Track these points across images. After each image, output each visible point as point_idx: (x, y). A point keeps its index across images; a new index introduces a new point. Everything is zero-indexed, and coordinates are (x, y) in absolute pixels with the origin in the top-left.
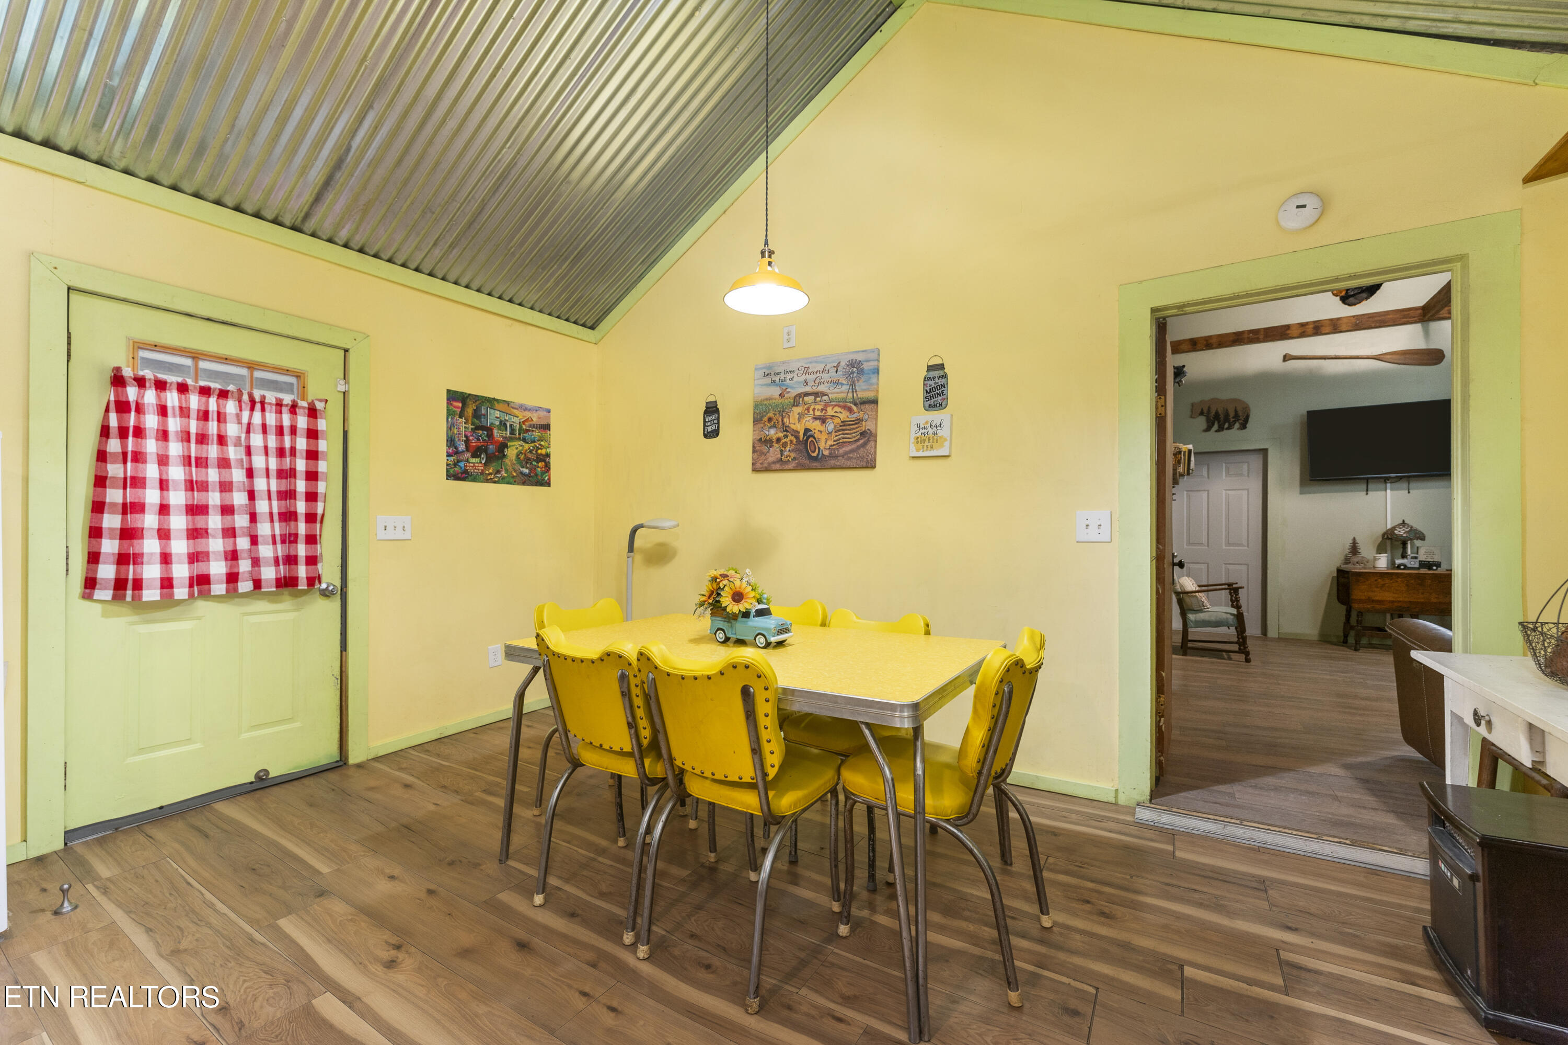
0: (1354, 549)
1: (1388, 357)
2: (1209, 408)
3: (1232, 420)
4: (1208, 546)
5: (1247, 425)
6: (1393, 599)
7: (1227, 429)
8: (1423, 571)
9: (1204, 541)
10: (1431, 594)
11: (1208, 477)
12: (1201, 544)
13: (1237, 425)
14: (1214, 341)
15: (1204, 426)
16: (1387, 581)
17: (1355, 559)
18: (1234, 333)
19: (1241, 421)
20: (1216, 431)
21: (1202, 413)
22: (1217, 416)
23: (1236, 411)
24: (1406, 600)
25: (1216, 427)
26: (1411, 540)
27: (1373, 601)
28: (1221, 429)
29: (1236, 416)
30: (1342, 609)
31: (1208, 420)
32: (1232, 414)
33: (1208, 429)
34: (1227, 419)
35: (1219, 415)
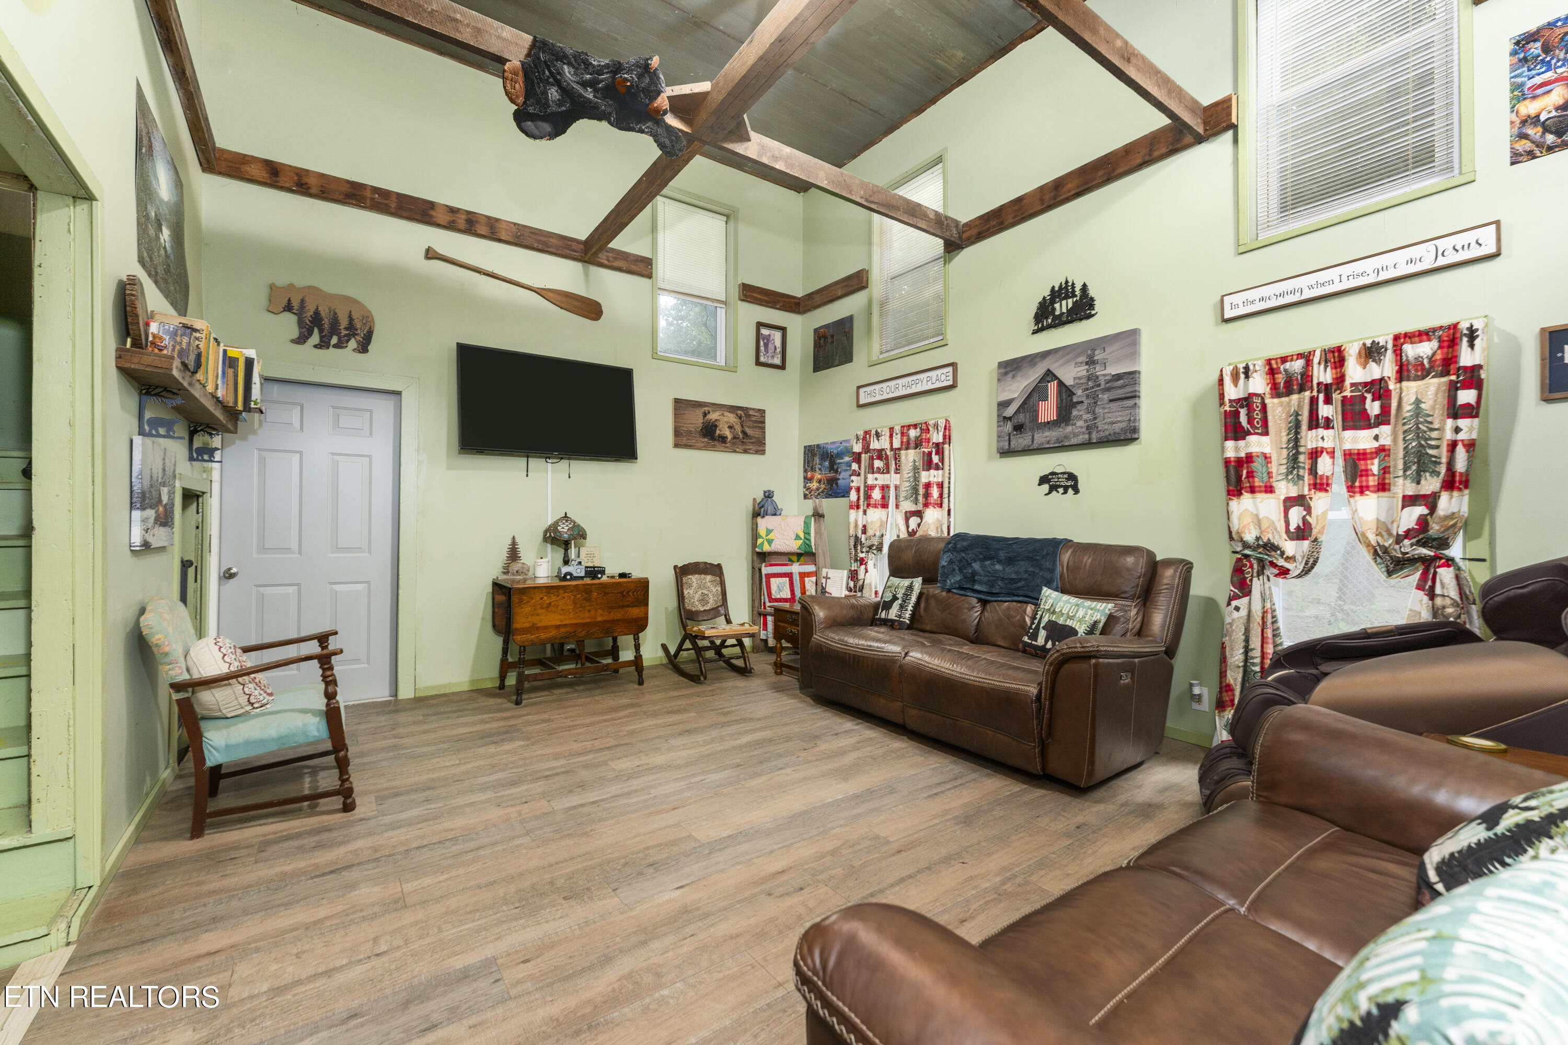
0: (514, 554)
1: (551, 295)
2: (303, 301)
3: (344, 332)
4: (300, 552)
5: (369, 348)
6: (559, 623)
7: (334, 346)
8: (588, 581)
9: (294, 545)
10: (596, 610)
11: (302, 429)
12: (288, 550)
13: (353, 344)
14: (312, 181)
15: (295, 333)
16: (554, 598)
17: (516, 567)
18: (348, 182)
19: (358, 338)
20: (315, 346)
21: (288, 308)
22: (317, 319)
23: (351, 319)
24: (574, 621)
25: (315, 338)
26: (575, 539)
27: (538, 628)
28: (323, 344)
29: (351, 327)
30: (499, 641)
31: (300, 322)
32: (344, 323)
33: (301, 340)
34: (334, 328)
35: (321, 319)
